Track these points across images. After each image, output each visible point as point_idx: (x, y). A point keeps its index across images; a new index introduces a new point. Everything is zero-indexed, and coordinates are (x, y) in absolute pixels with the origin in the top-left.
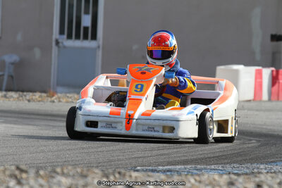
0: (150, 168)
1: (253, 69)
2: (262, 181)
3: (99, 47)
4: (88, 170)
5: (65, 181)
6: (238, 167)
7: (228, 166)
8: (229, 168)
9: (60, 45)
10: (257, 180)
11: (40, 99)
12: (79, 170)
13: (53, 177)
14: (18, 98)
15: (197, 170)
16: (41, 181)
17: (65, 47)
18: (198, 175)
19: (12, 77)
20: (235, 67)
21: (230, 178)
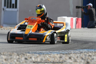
0: (34, 52)
1: (70, 18)
9: (5, 10)
10: (70, 56)
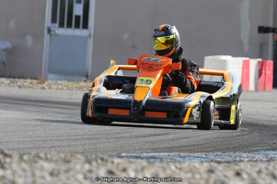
1: (240, 60)
2: (241, 169)
3: (90, 36)
4: (71, 156)
9: (52, 33)
11: (31, 85)
12: (62, 155)
13: (36, 162)
14: (9, 84)
17: (56, 35)
18: (180, 162)
19: (4, 63)
20: (223, 57)
21: (211, 166)
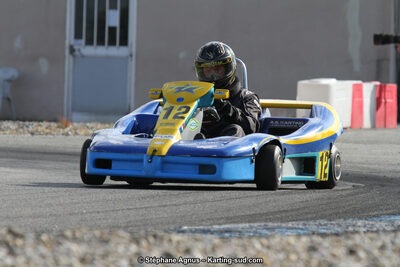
0: (202, 227)
1: (349, 84)
2: (356, 245)
3: (131, 55)
4: (111, 233)
5: (77, 249)
6: (325, 225)
7: (311, 223)
8: (312, 226)
9: (77, 53)
10: (350, 243)
11: (48, 131)
12: (97, 233)
13: (60, 244)
14: (16, 130)
15: (268, 229)
16: (43, 250)
17: (83, 56)
18: (267, 237)
19: (8, 99)
20: (324, 81)
21: (312, 241)
